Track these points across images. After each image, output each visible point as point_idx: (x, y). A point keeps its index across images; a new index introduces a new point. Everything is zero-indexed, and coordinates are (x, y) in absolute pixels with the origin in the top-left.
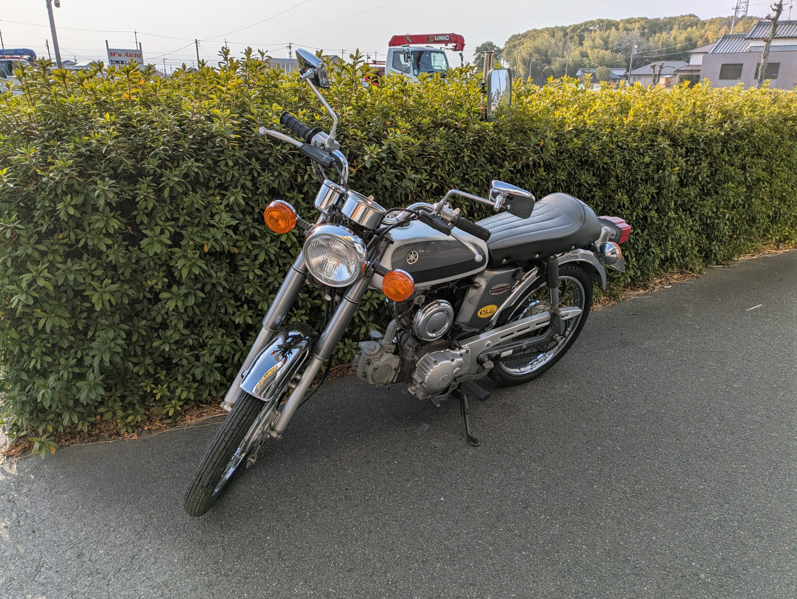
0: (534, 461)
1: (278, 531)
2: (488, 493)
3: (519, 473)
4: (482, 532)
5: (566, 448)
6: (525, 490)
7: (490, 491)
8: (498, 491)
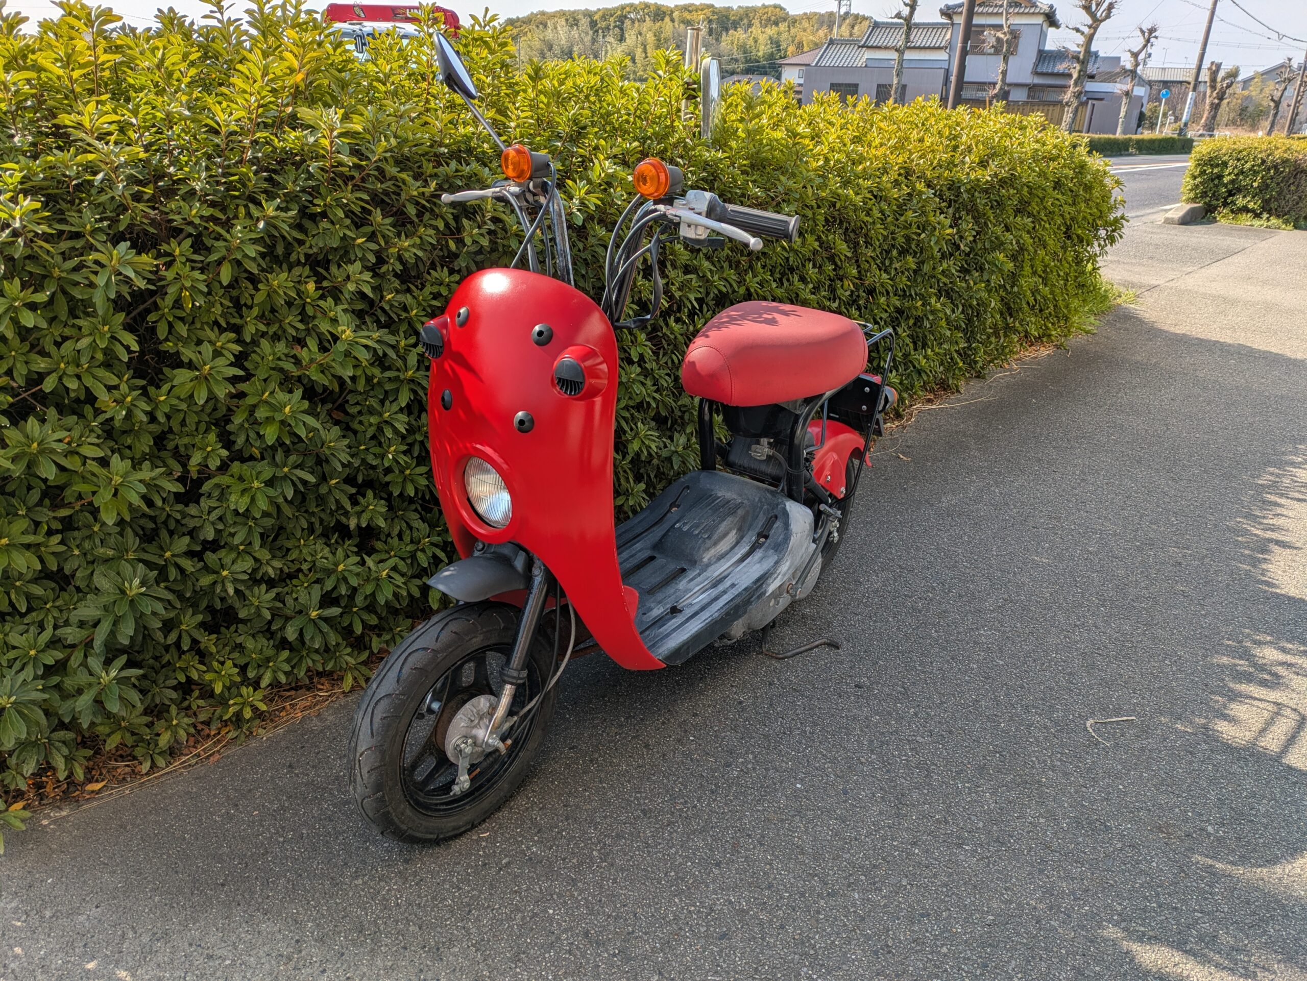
2: (862, 763)
8: (874, 757)
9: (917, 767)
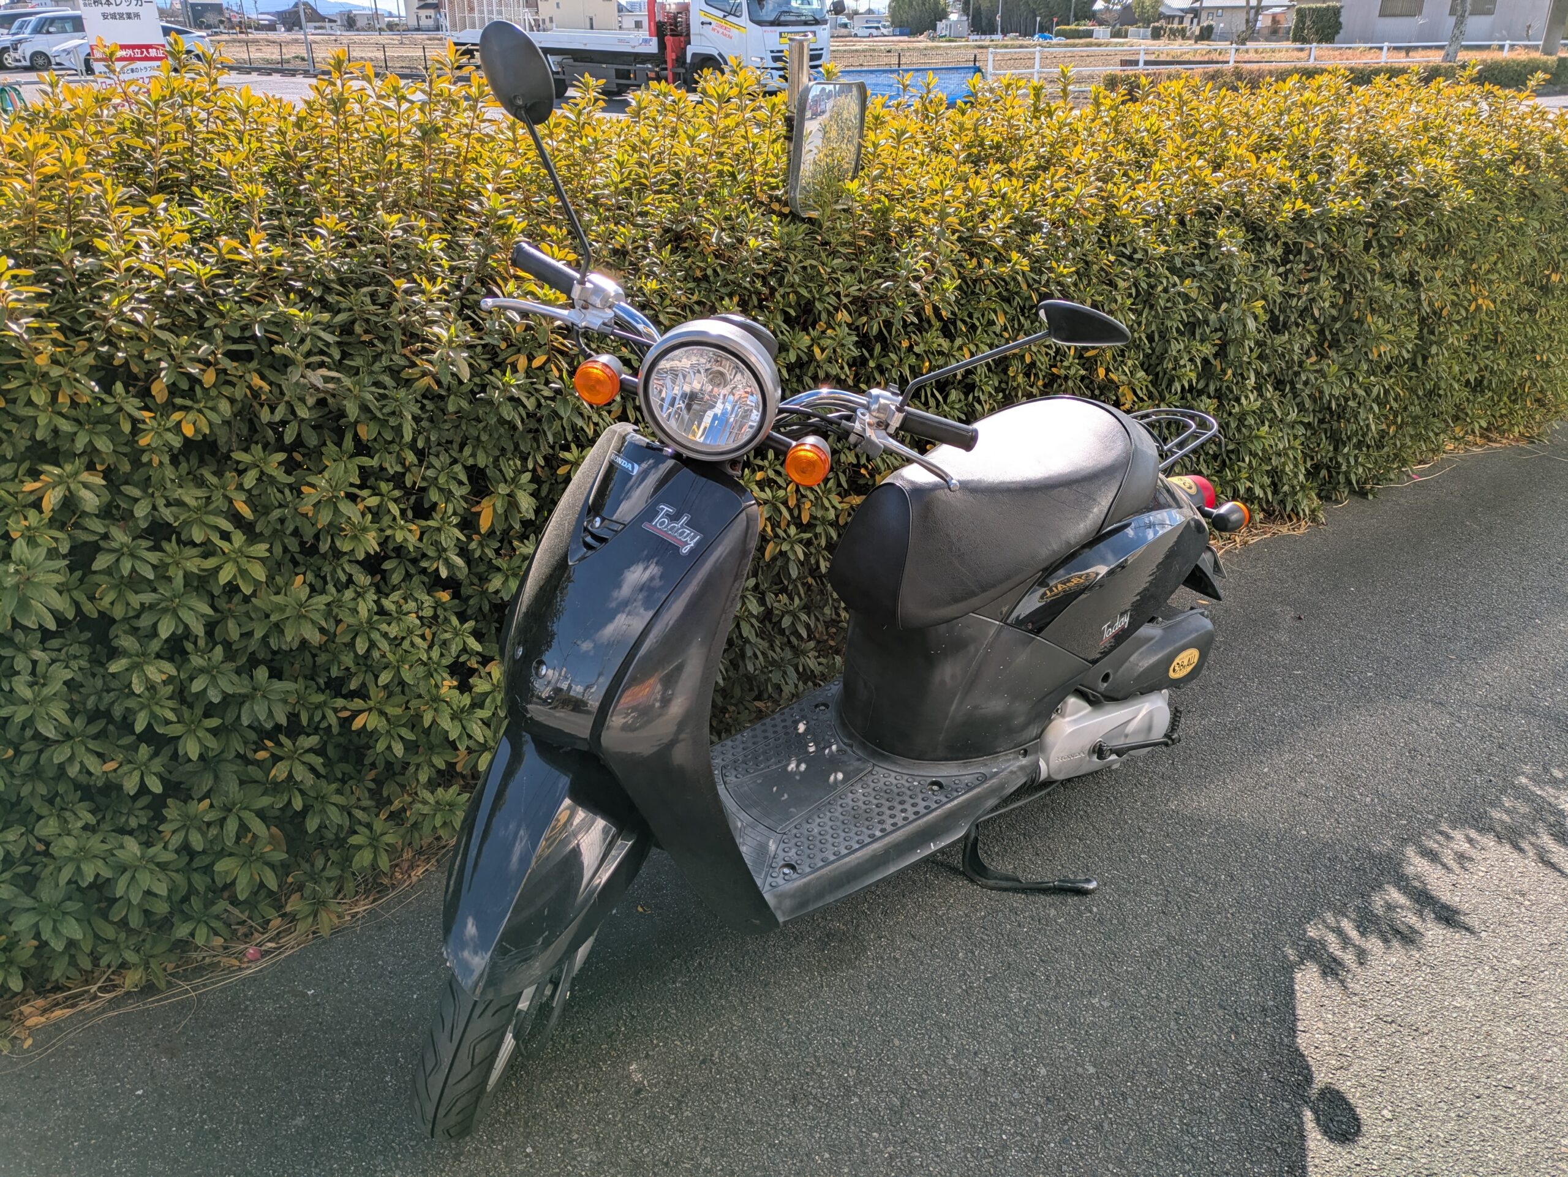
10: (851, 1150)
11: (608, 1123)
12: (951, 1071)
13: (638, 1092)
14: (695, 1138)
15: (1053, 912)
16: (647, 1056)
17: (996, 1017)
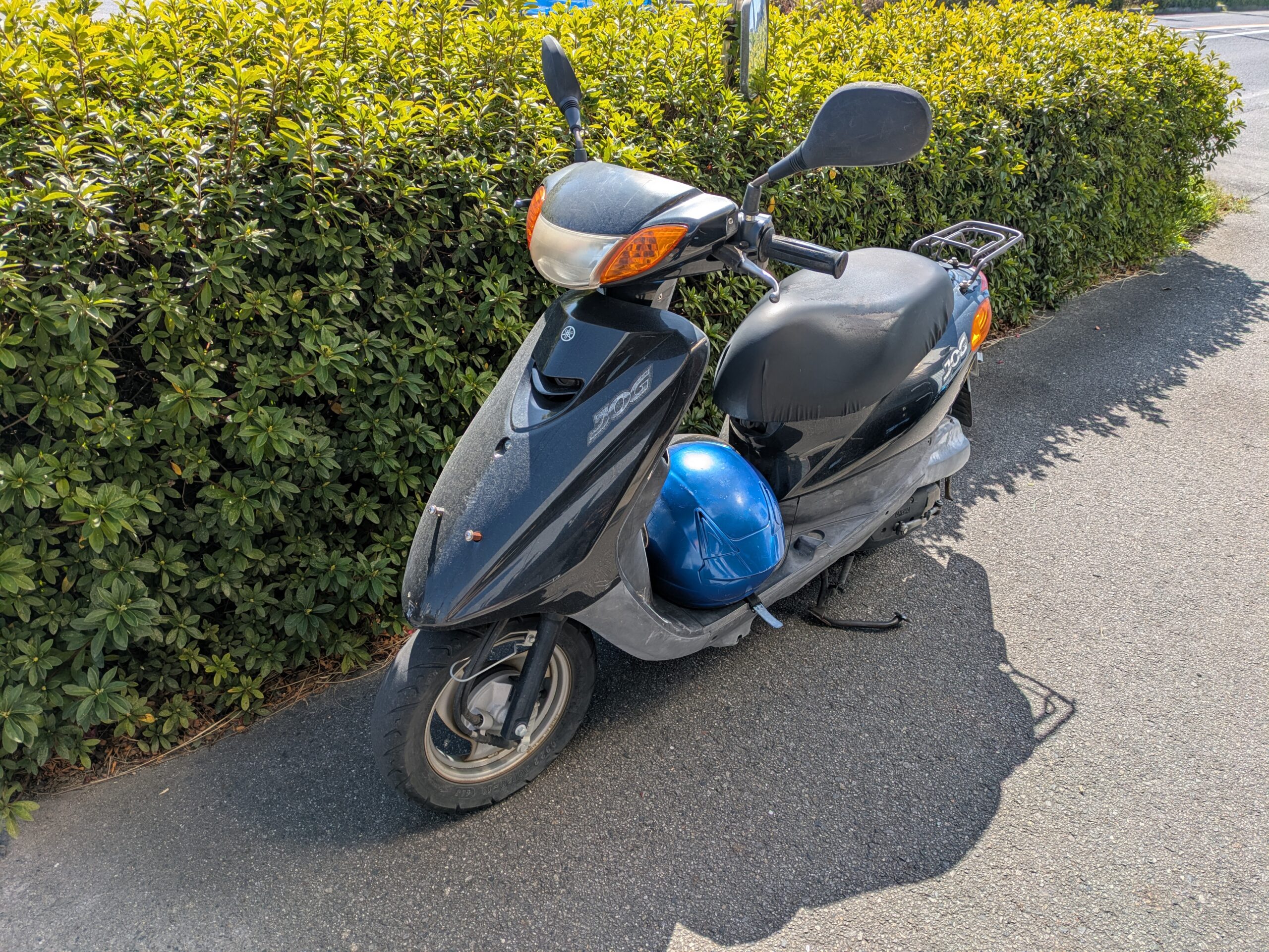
0: (891, 715)
1: (515, 923)
2: (840, 790)
3: (876, 743)
4: (855, 869)
5: (931, 684)
6: (895, 776)
7: (842, 786)
8: (854, 783)
9: (897, 798)
10: (880, 731)
11: (716, 728)
12: (923, 681)
13: (728, 709)
14: (778, 732)
15: (949, 586)
16: (723, 688)
17: (939, 649)
